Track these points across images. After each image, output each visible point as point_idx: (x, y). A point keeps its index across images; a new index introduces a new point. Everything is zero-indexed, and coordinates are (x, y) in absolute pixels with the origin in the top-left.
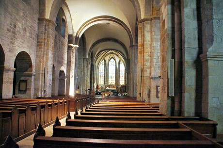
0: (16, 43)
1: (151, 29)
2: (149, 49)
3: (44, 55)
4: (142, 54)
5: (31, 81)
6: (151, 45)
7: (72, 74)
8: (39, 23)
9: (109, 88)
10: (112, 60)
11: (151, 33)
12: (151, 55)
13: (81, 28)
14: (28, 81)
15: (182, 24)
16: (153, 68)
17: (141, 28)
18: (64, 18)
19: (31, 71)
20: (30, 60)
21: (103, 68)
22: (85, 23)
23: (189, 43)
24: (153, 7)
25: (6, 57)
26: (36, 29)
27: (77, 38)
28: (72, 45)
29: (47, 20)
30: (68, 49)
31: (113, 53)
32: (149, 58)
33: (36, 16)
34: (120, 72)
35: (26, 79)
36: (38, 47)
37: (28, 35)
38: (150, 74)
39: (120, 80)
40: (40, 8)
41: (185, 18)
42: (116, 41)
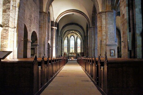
0: (31, 26)
1: (105, 17)
2: (105, 29)
3: (43, 33)
4: (101, 32)
5: (37, 49)
6: (106, 27)
7: (54, 45)
8: (40, 14)
9: (71, 54)
10: (72, 37)
11: (106, 20)
12: (106, 32)
13: (58, 17)
14: (35, 49)
15: (134, 16)
16: (107, 40)
17: (100, 17)
18: (49, 11)
19: (37, 43)
20: (37, 36)
21: (67, 42)
22: (61, 14)
23: (138, 25)
24: (106, 5)
25: (28, 34)
26: (39, 18)
27: (56, 23)
28: (54, 27)
29: (44, 13)
30: (51, 30)
31: (73, 33)
32: (105, 34)
33: (39, 10)
34: (78, 45)
35: (34, 48)
36: (40, 29)
37: (36, 21)
38: (106, 43)
39: (78, 49)
40: (40, 5)
41: (136, 13)
42: (77, 25)
